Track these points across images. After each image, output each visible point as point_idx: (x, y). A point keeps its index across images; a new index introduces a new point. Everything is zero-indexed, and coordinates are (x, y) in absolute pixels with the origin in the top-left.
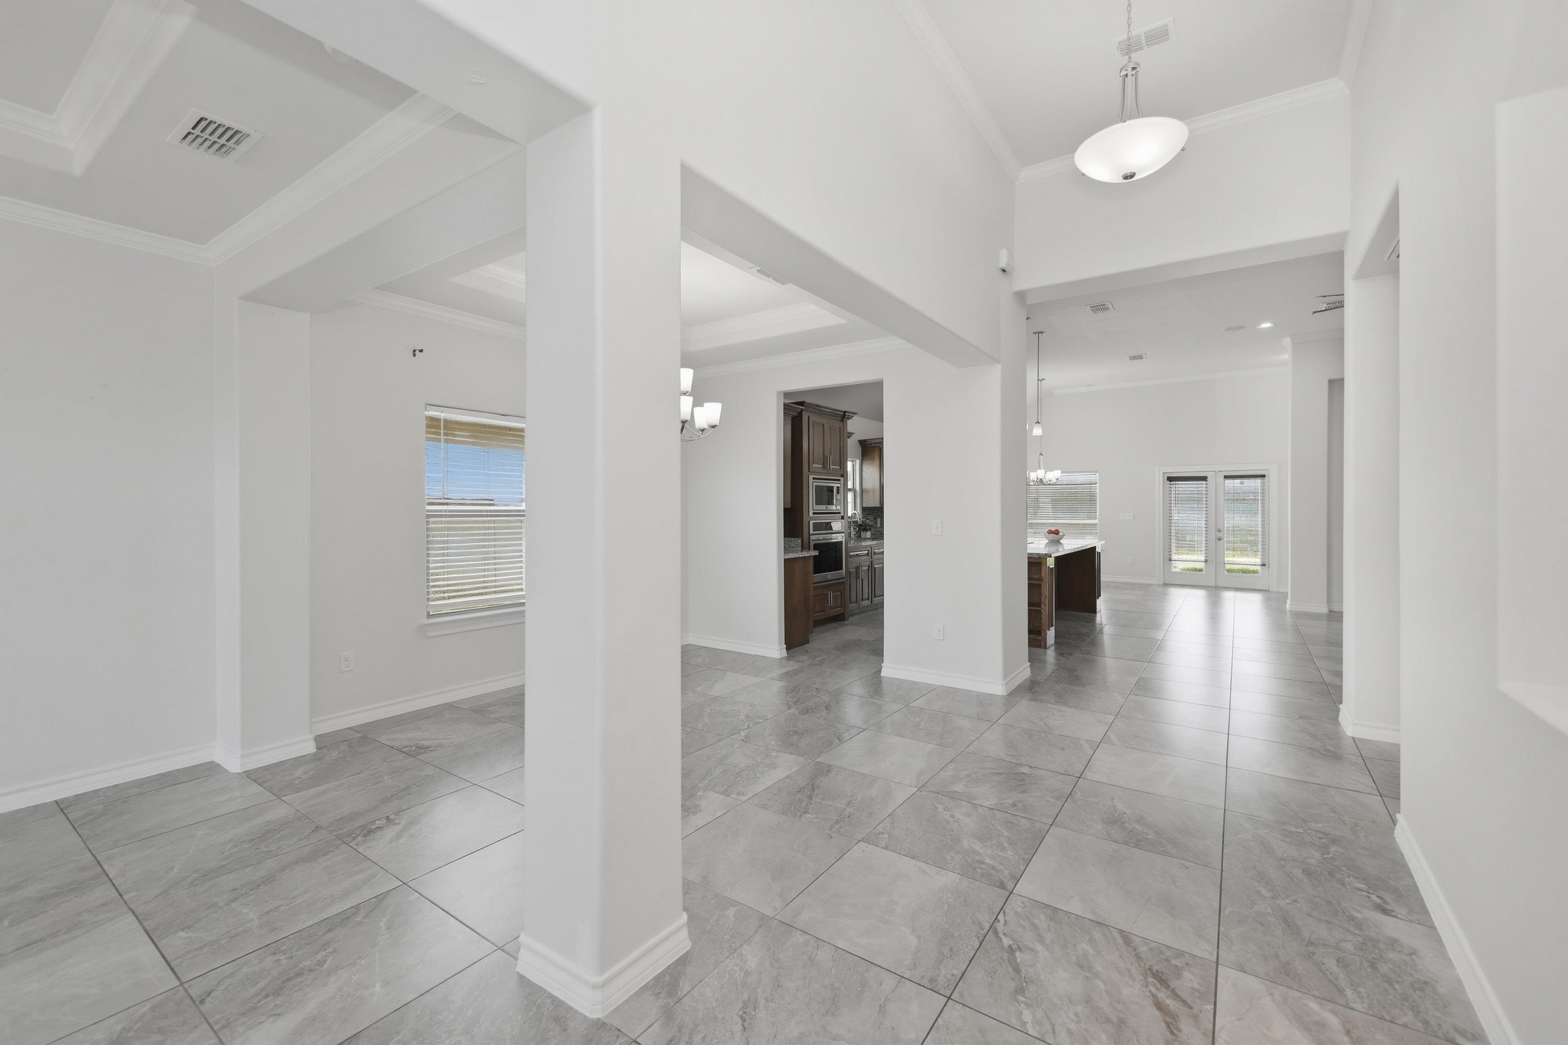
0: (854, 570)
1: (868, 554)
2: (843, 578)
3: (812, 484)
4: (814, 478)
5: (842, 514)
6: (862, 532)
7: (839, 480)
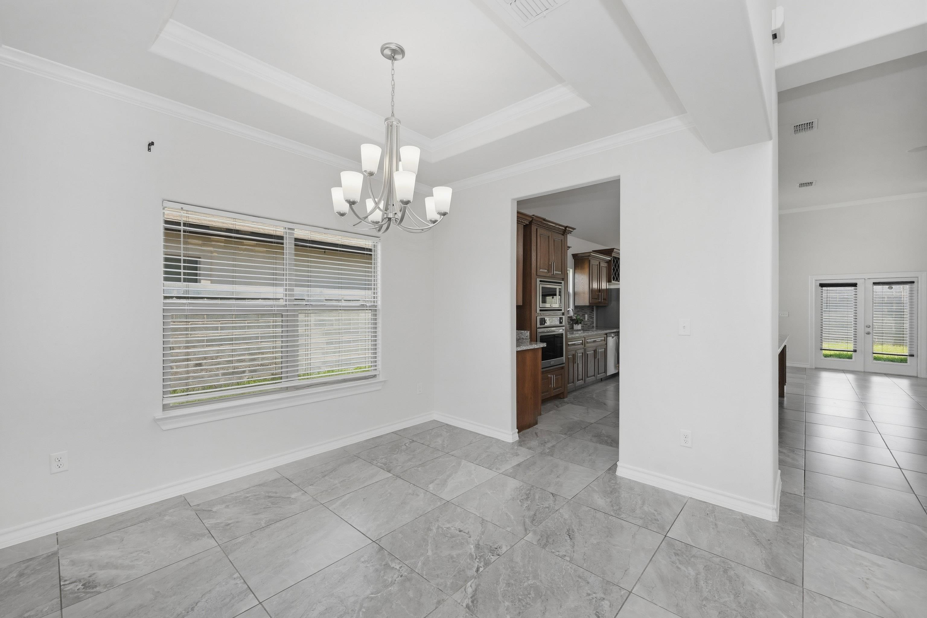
0: (571, 356)
1: (582, 344)
2: (564, 364)
3: (539, 287)
4: (541, 281)
5: (563, 311)
6: (574, 325)
7: (561, 283)
